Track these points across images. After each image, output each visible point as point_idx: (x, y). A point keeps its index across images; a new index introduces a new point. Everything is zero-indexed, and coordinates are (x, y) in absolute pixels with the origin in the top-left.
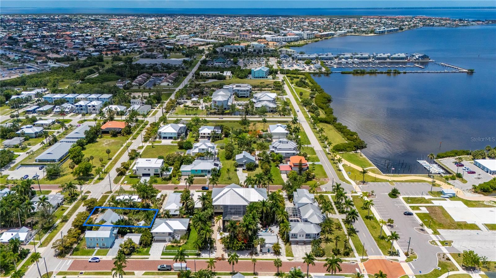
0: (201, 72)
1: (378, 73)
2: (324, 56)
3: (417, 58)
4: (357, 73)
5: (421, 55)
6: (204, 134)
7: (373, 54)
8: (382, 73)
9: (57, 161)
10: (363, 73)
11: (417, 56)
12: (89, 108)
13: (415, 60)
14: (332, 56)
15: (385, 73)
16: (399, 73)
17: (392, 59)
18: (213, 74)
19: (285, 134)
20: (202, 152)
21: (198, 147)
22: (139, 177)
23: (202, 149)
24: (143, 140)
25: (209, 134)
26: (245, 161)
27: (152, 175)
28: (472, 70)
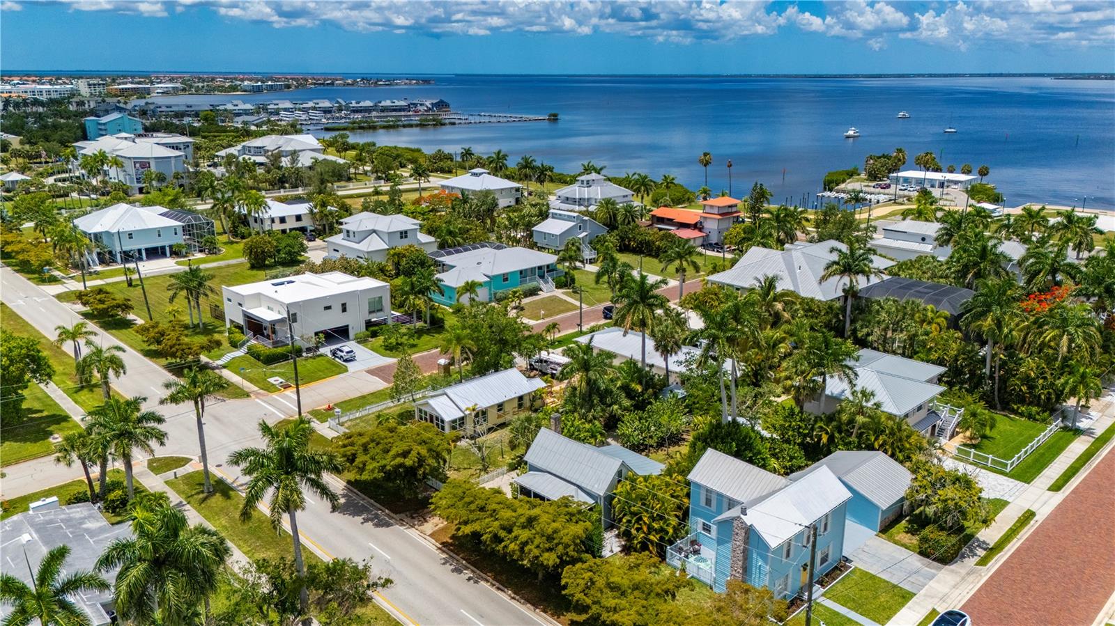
1: (404, 126)
3: (430, 106)
4: (361, 128)
5: (435, 102)
6: (283, 220)
7: (338, 102)
8: (411, 126)
10: (372, 127)
11: (428, 103)
13: (426, 111)
15: (417, 126)
16: (444, 124)
17: (382, 111)
19: (513, 192)
20: (402, 245)
21: (374, 231)
22: (309, 350)
23: (401, 233)
24: (25, 280)
25: (299, 218)
26: (585, 234)
27: (357, 327)
28: (555, 115)
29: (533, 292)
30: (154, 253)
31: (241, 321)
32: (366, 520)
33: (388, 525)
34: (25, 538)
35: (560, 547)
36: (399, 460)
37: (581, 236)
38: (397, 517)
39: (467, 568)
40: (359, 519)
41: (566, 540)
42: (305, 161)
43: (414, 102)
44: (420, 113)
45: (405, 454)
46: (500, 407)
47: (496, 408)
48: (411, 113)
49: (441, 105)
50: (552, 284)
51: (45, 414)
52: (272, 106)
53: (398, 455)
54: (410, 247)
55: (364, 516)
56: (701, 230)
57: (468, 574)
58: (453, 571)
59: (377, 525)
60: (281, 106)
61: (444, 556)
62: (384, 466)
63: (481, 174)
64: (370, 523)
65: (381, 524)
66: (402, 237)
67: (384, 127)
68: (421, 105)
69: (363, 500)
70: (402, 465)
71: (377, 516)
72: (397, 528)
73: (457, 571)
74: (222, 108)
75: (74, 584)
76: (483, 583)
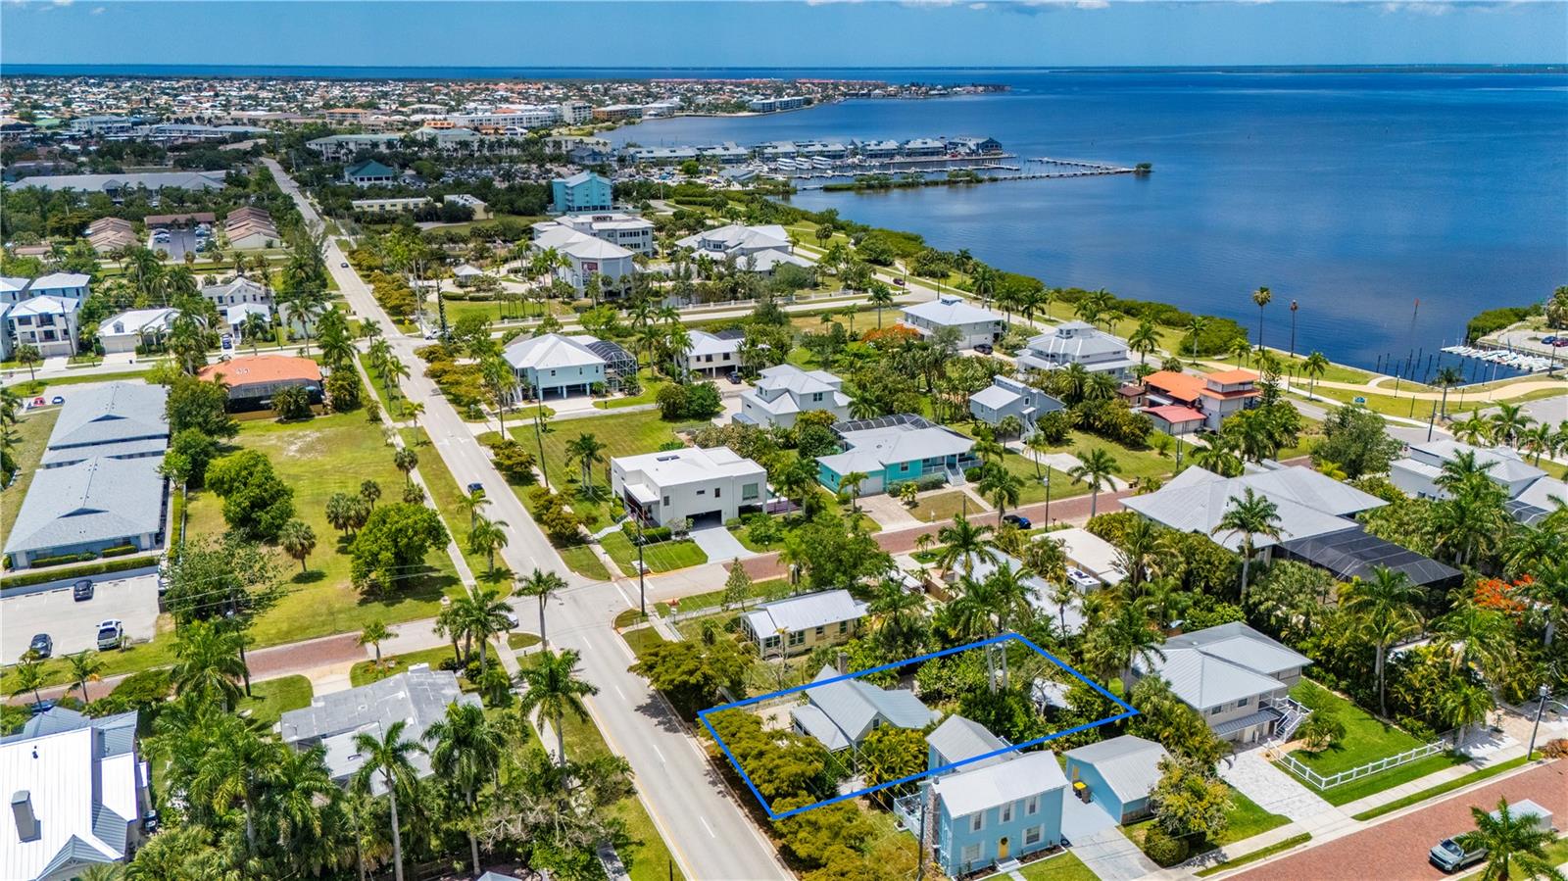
0: (355, 203)
1: (926, 184)
2: (719, 151)
3: (974, 148)
4: (870, 187)
5: (981, 141)
6: (709, 358)
7: (853, 143)
8: (936, 184)
9: (145, 542)
10: (885, 186)
11: (972, 144)
12: (19, 330)
13: (968, 154)
14: (742, 151)
15: (944, 183)
16: (980, 181)
17: (909, 155)
18: (406, 208)
19: (991, 327)
20: (814, 409)
21: (788, 391)
22: (677, 534)
23: (815, 395)
24: (455, 412)
25: (726, 356)
26: (1032, 409)
27: (730, 513)
28: (1147, 166)
29: (937, 485)
30: (576, 391)
31: (623, 495)
32: (660, 723)
33: (676, 731)
34: (401, 695)
35: (777, 781)
36: (685, 677)
37: (1026, 412)
38: (686, 725)
39: (722, 782)
40: (655, 721)
41: (782, 775)
42: (764, 263)
43: (956, 140)
44: (959, 157)
45: (691, 673)
46: (820, 630)
47: (815, 631)
48: (947, 157)
49: (990, 145)
50: (962, 476)
51: (442, 574)
52: (770, 150)
53: (684, 673)
54: (821, 412)
55: (660, 719)
56: (1199, 410)
57: (721, 787)
58: (710, 783)
59: (667, 730)
60: (780, 150)
61: (709, 768)
62: (673, 680)
63: (953, 302)
64: (662, 727)
65: (671, 729)
66: (815, 400)
67: (900, 186)
68: (963, 145)
69: (665, 704)
70: (685, 683)
71: (670, 720)
72: (682, 734)
73: (714, 783)
74: (710, 152)
75: (406, 747)
76: (729, 798)
